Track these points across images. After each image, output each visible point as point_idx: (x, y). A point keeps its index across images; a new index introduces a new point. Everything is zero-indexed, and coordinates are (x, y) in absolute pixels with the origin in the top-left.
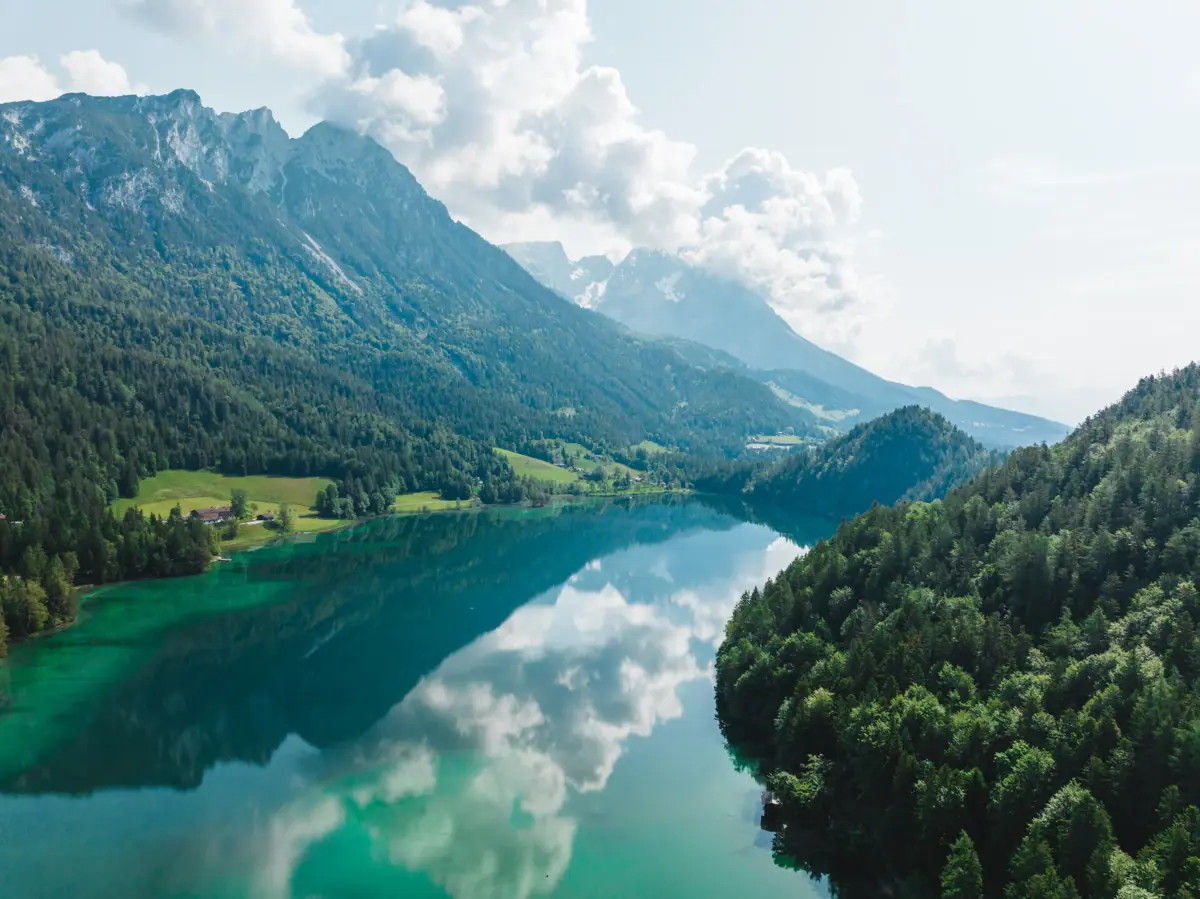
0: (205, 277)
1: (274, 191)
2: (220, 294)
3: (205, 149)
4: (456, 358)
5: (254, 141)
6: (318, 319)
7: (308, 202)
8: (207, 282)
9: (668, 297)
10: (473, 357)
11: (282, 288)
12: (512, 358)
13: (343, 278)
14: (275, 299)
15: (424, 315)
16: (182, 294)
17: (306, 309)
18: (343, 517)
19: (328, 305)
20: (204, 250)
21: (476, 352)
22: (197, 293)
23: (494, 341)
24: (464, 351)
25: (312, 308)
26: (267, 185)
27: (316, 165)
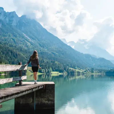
0: (6, 38)
1: (17, 26)
2: (10, 41)
3: (4, 17)
4: (53, 53)
5: (13, 17)
6: (27, 46)
7: (23, 27)
8: (7, 39)
9: (86, 48)
10: (56, 53)
11: (20, 40)
12: (63, 54)
13: (30, 40)
14: (19, 42)
15: (46, 47)
16: (3, 40)
17: (25, 44)
18: (43, 73)
19: (29, 44)
20: (6, 34)
21: (57, 52)
22: (5, 40)
23: (59, 51)
24: (55, 52)
25: (26, 44)
26: (15, 24)
27: (24, 22)
